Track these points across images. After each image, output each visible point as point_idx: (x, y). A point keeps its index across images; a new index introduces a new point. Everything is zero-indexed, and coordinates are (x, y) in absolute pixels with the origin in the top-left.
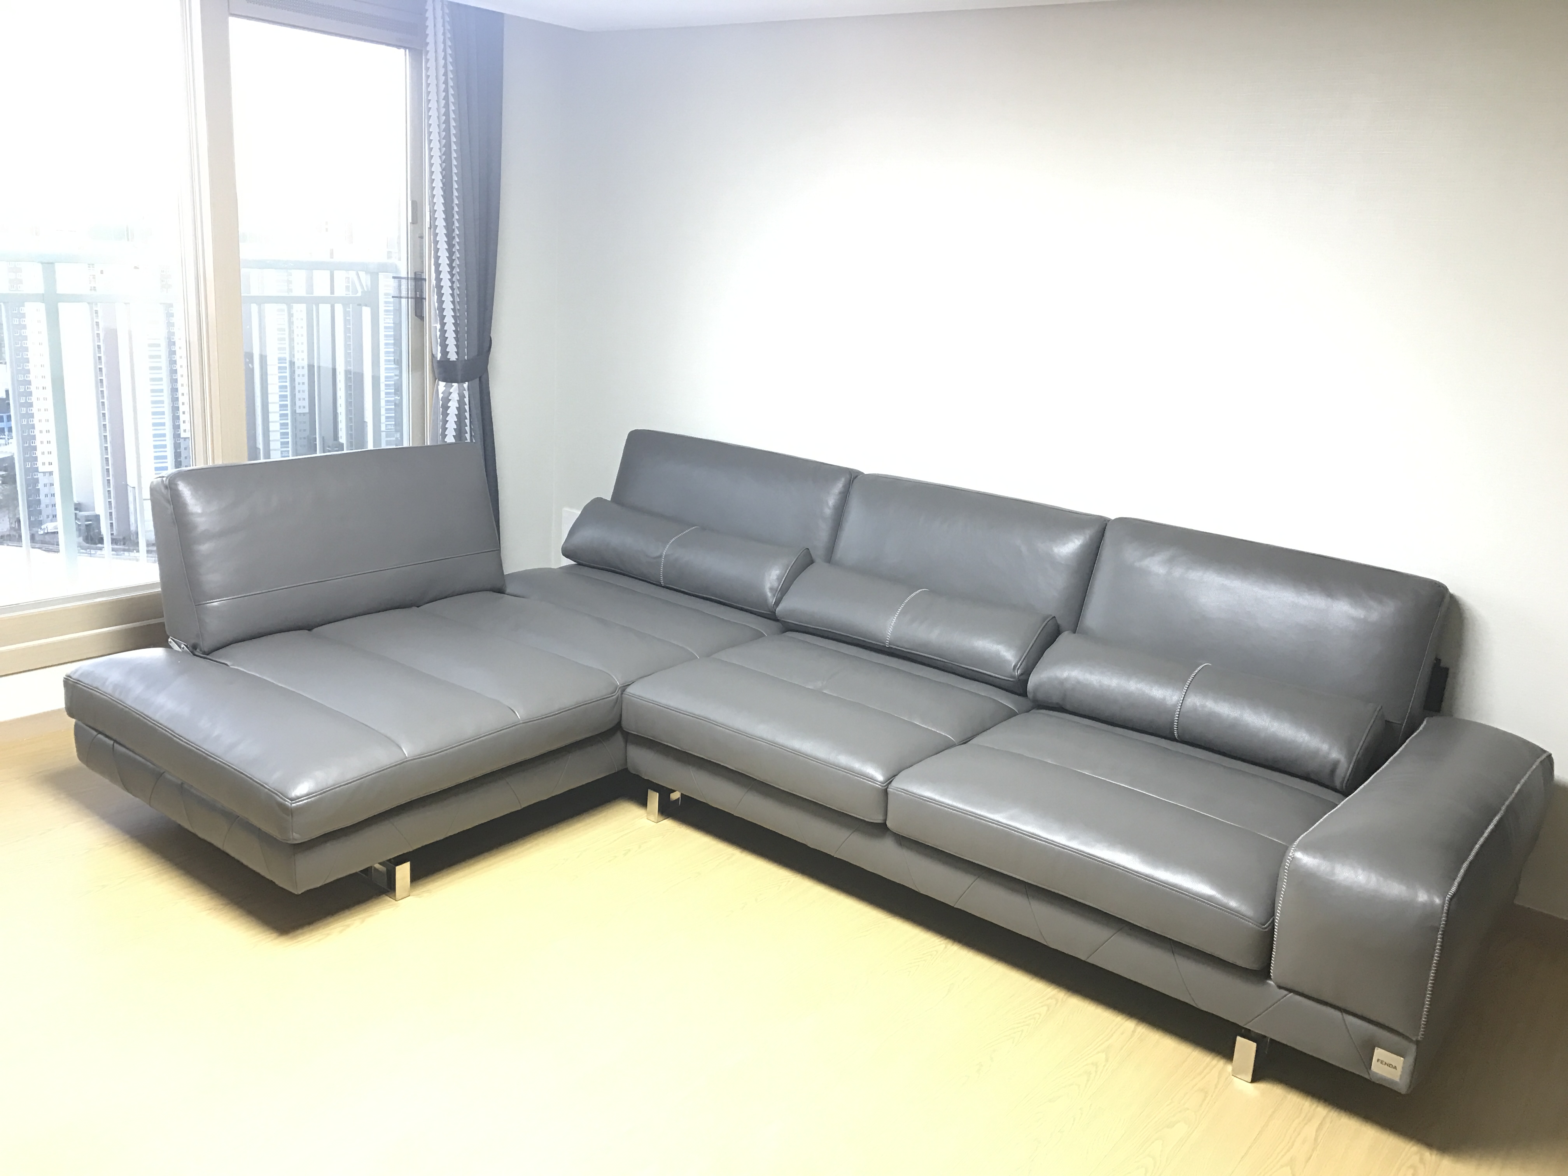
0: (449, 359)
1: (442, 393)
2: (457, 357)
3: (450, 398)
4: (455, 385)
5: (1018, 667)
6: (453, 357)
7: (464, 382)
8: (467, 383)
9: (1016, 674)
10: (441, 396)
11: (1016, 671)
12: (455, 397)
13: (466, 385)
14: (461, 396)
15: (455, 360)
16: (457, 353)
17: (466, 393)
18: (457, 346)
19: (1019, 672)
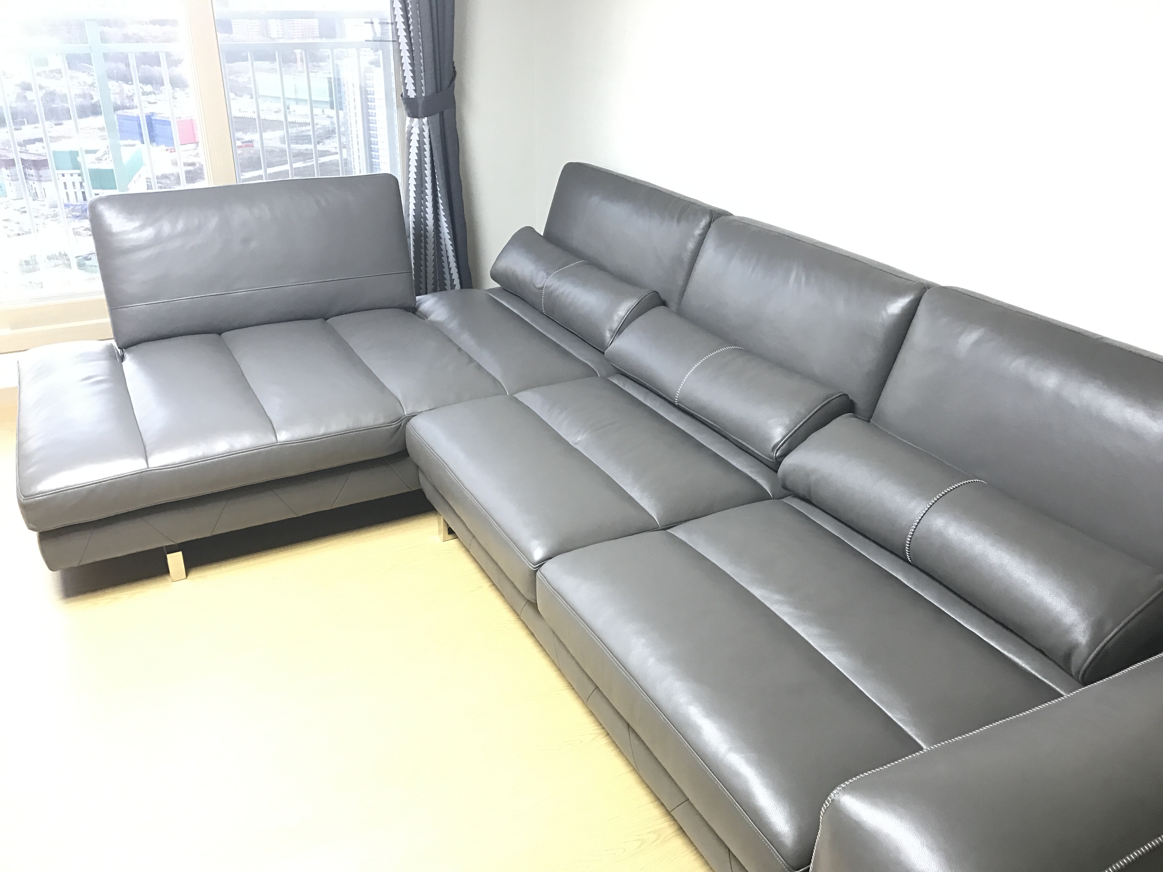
0: (409, 96)
1: (407, 127)
2: (415, 95)
3: (412, 132)
4: (416, 120)
5: (777, 448)
6: (412, 94)
7: (424, 117)
8: (426, 118)
9: (775, 455)
10: (406, 129)
11: (775, 452)
12: (416, 131)
13: (425, 120)
14: (422, 130)
15: (414, 97)
16: (415, 91)
17: (426, 129)
18: (414, 84)
19: (778, 454)
